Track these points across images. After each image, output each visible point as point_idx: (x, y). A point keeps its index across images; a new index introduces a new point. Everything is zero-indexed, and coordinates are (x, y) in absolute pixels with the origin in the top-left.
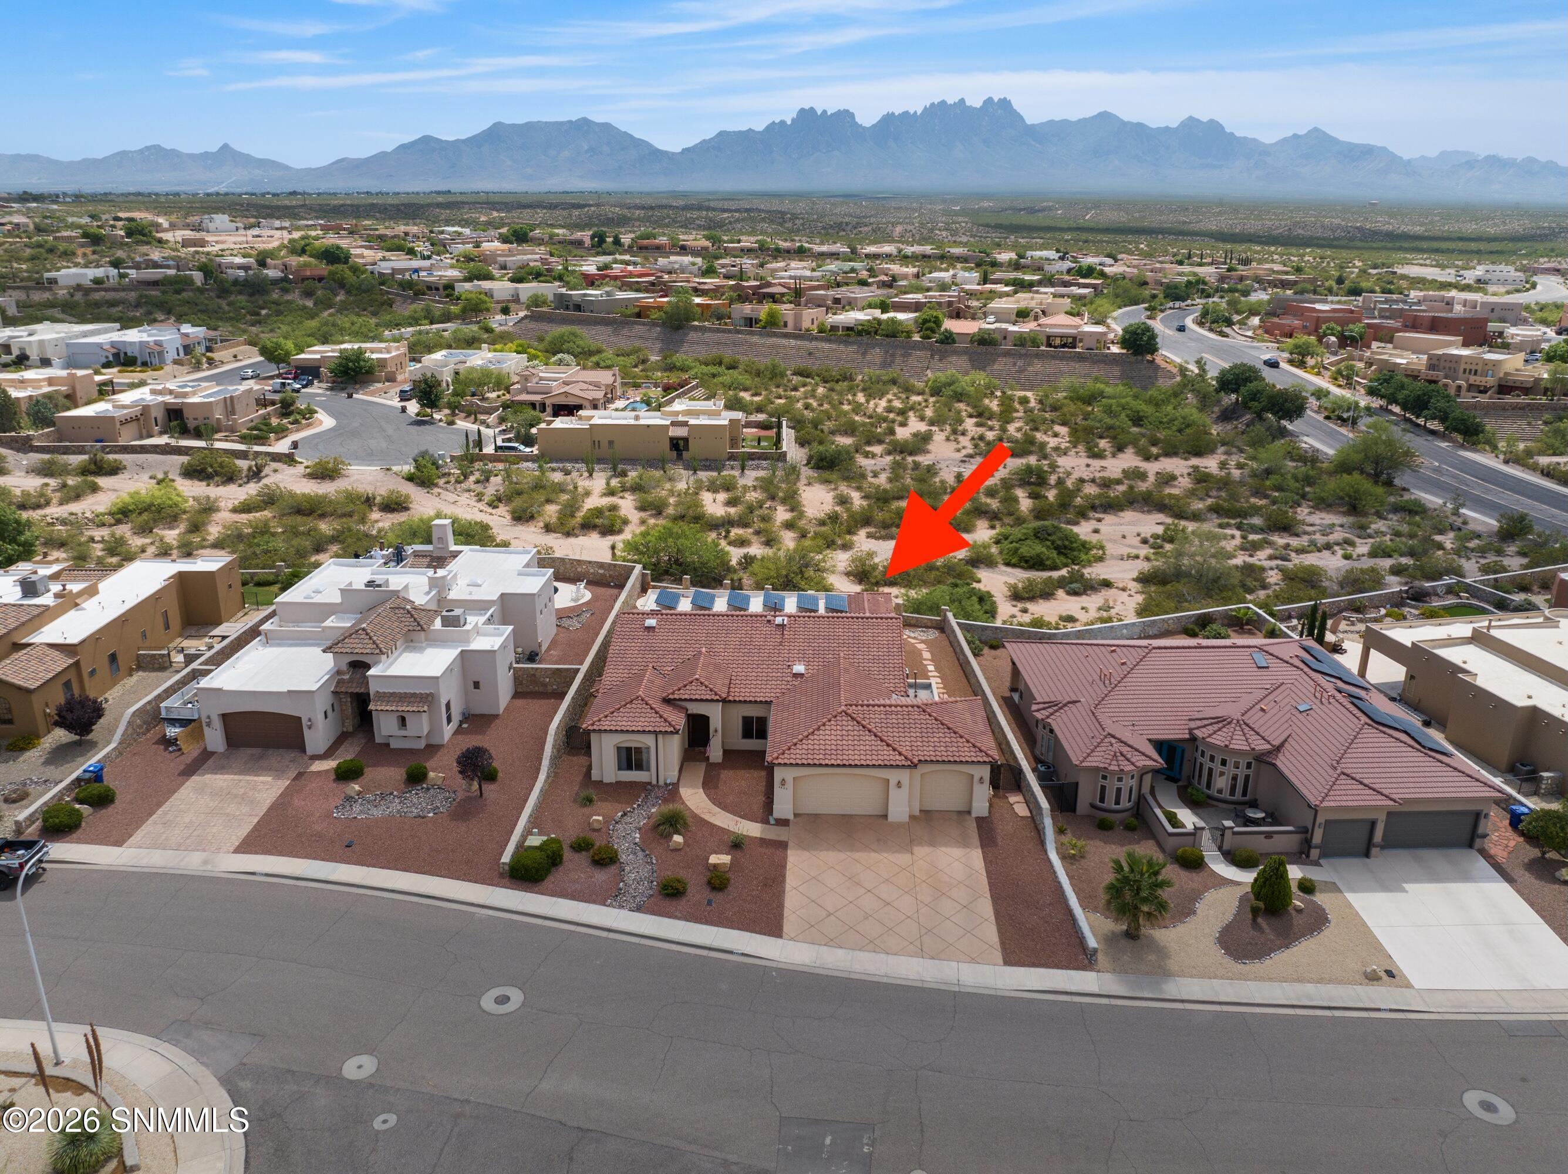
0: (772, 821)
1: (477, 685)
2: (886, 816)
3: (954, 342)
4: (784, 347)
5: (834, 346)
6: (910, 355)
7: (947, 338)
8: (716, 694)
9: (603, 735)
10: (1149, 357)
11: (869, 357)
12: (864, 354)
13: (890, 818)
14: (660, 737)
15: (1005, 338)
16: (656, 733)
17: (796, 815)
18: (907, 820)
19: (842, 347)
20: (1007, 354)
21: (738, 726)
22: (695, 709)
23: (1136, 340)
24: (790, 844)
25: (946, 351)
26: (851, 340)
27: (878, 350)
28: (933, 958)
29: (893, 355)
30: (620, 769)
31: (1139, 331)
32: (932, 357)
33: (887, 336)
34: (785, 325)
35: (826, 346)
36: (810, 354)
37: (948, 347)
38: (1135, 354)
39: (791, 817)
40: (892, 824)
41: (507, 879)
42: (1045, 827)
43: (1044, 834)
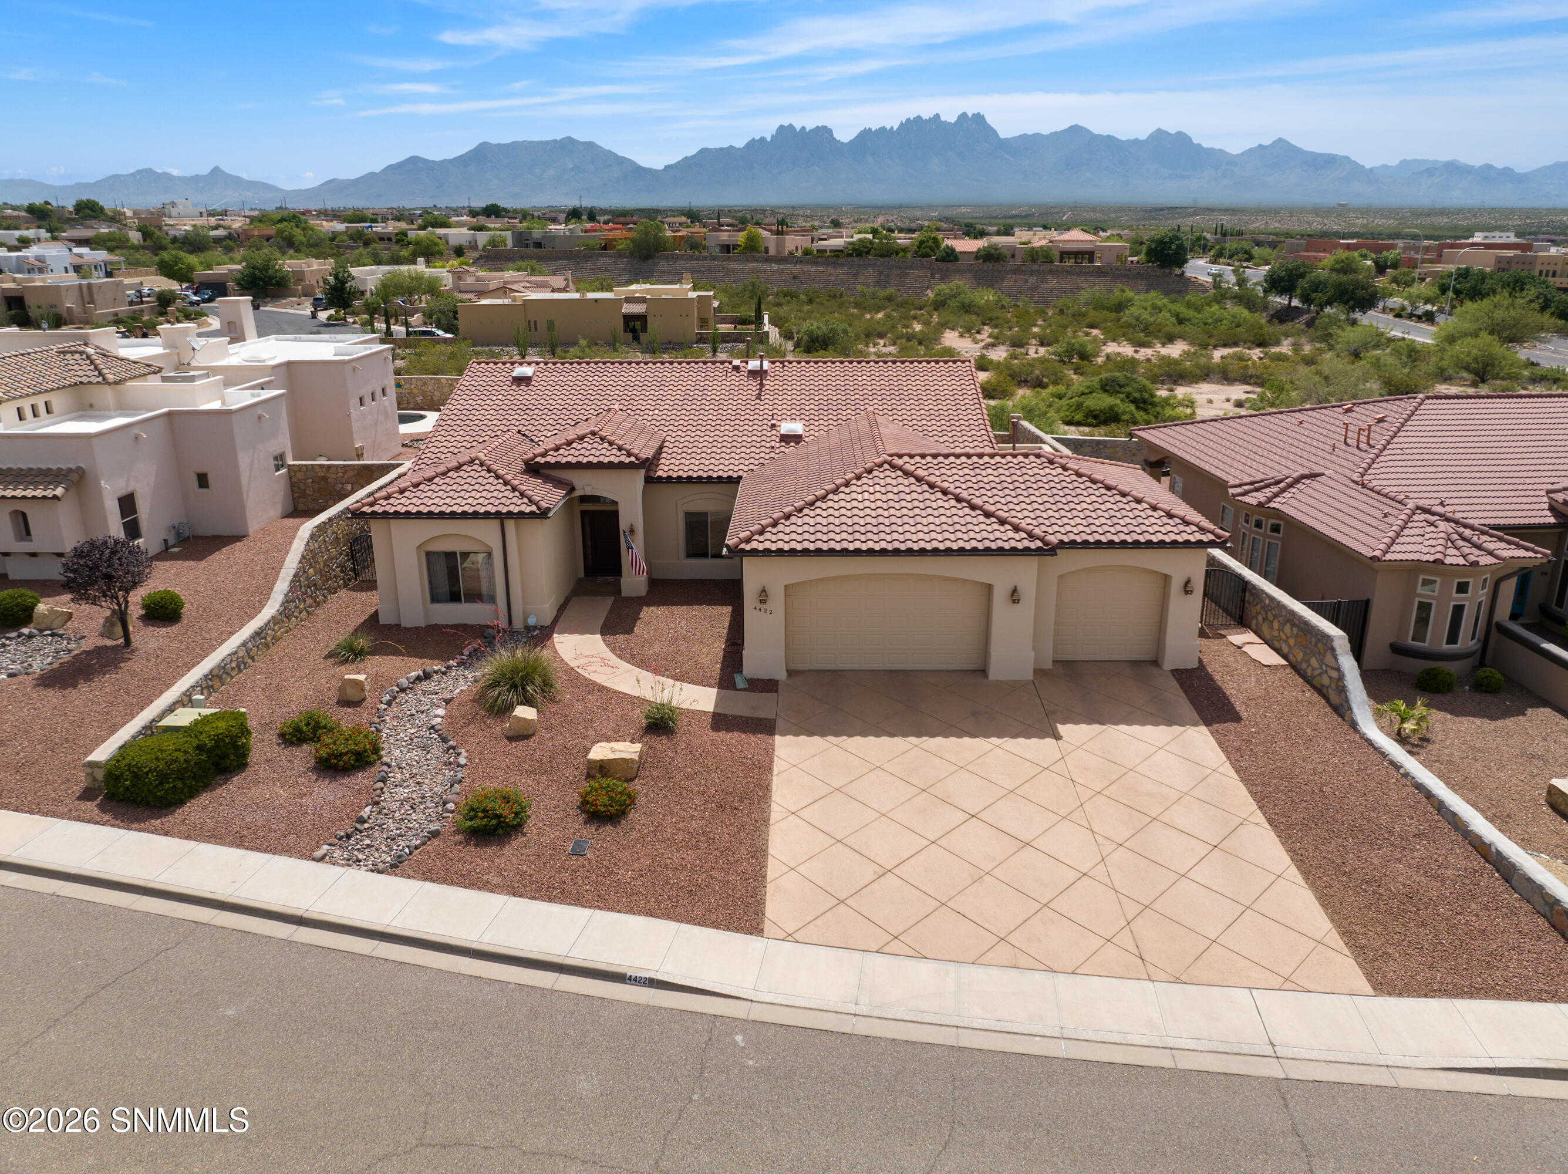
0: (740, 683)
1: (203, 480)
2: (983, 672)
3: (956, 259)
4: (765, 271)
5: (821, 269)
6: (907, 275)
7: (948, 255)
8: (629, 455)
9: (394, 523)
10: (1178, 271)
11: (861, 278)
12: (856, 275)
13: (994, 674)
14: (510, 525)
15: (1013, 256)
16: (500, 517)
17: (791, 673)
18: (1030, 676)
19: (831, 270)
20: (1017, 271)
21: (676, 534)
22: (588, 484)
23: (1163, 249)
24: (780, 724)
25: (948, 270)
26: (840, 261)
27: (871, 271)
28: (1178, 981)
29: (888, 276)
30: (435, 599)
31: (1167, 239)
32: (933, 276)
33: (881, 256)
34: (767, 250)
35: (813, 269)
36: (795, 277)
37: (949, 265)
38: (1162, 266)
39: (781, 675)
40: (1000, 685)
41: (98, 801)
42: (1341, 677)
43: (1342, 690)
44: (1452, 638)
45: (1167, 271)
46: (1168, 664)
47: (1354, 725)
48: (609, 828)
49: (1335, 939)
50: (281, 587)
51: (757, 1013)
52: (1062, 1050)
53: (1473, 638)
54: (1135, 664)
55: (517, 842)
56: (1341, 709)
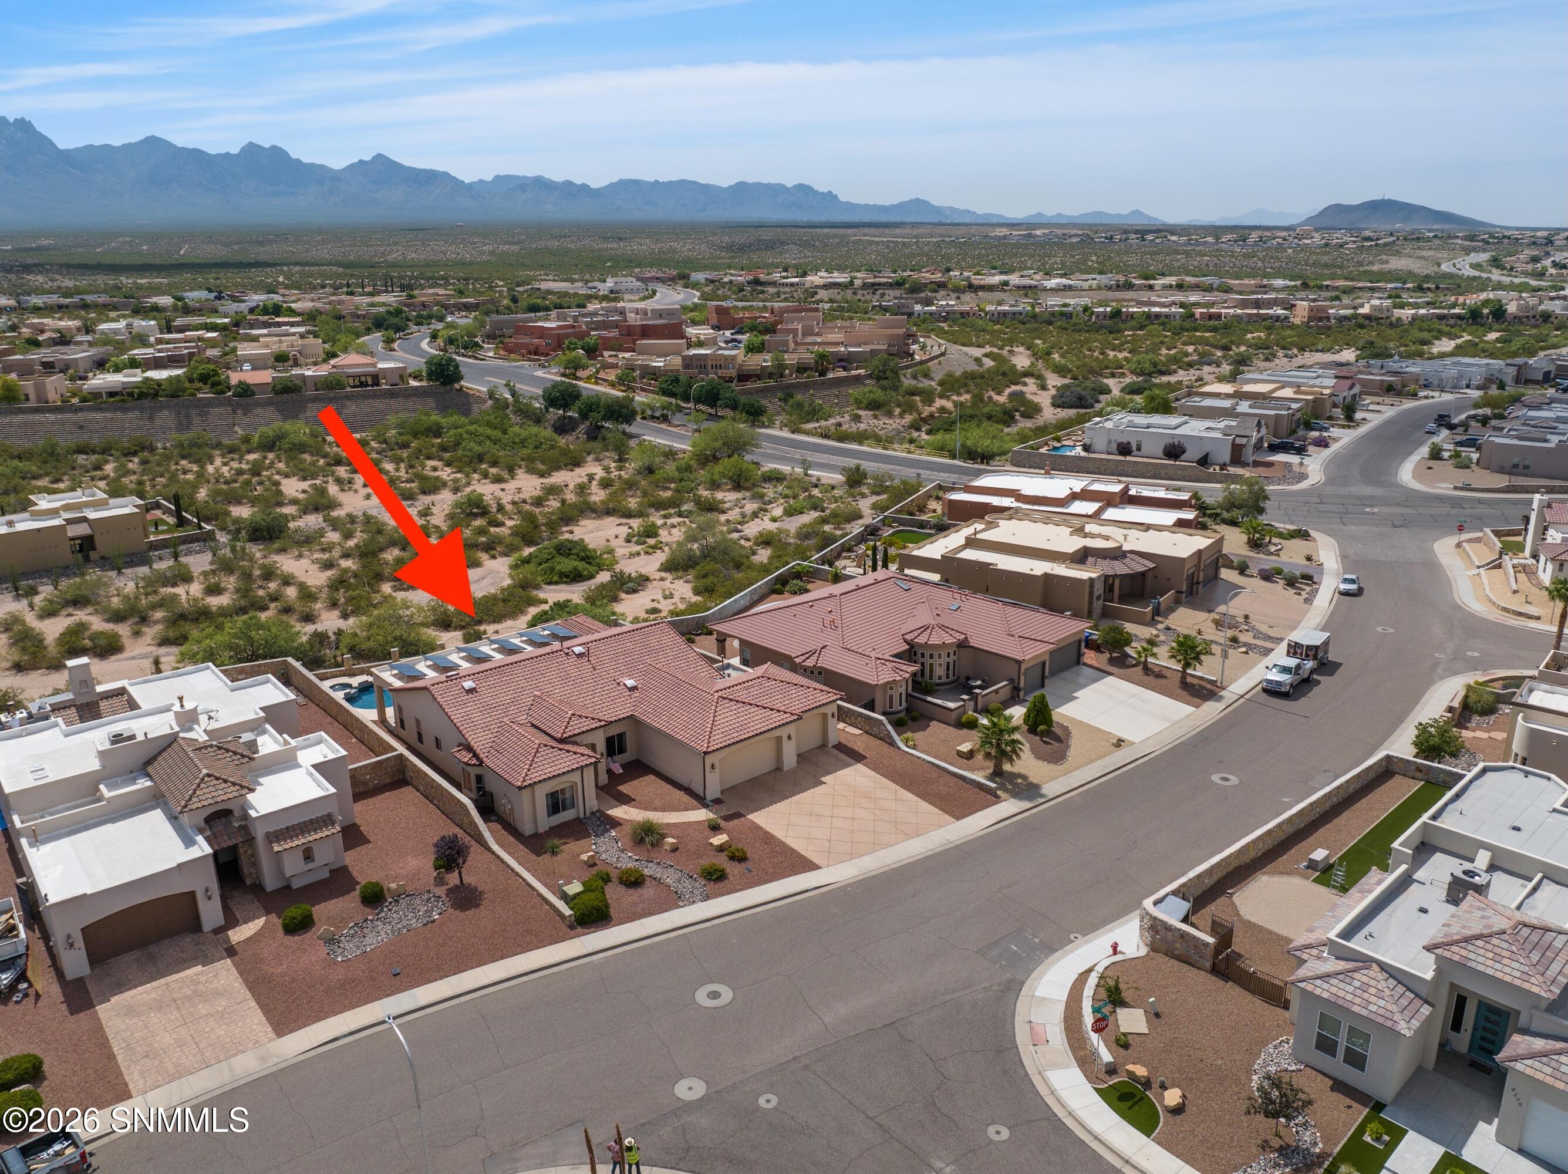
3: (253, 394)
4: (41, 423)
5: (109, 415)
6: (208, 413)
7: (245, 391)
9: (536, 788)
10: (457, 386)
11: (158, 422)
12: (151, 418)
14: (585, 771)
15: (304, 384)
16: (582, 768)
17: (721, 793)
19: (119, 415)
20: (315, 399)
25: (247, 405)
26: (128, 405)
27: (167, 413)
29: (188, 416)
30: (554, 814)
32: (234, 412)
33: (172, 396)
34: (27, 399)
35: (99, 416)
36: (81, 427)
37: (248, 400)
38: (444, 384)
39: (719, 796)
40: (789, 771)
42: (889, 733)
43: (891, 737)
44: (901, 705)
45: (448, 387)
46: (830, 745)
47: (899, 748)
48: (745, 862)
54: (818, 748)
55: (729, 878)
56: (892, 743)
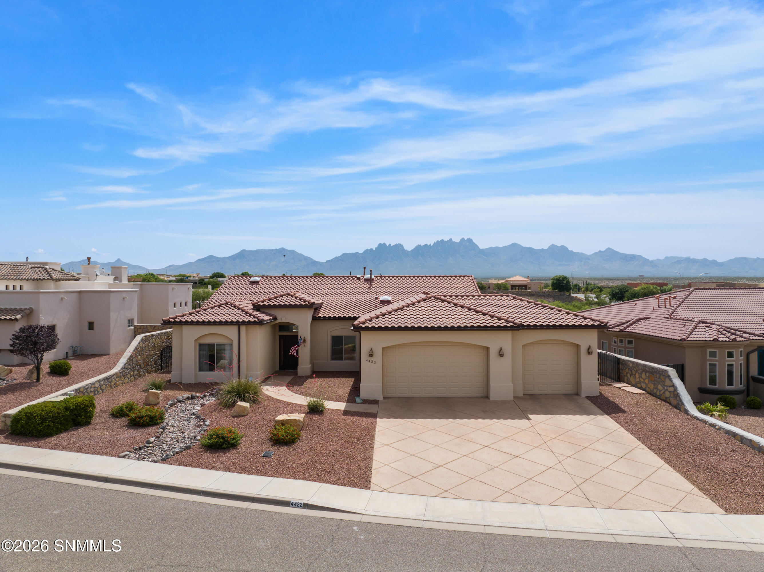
0: (358, 400)
1: (91, 326)
2: (487, 397)
8: (305, 301)
9: (185, 327)
13: (492, 397)
14: (243, 328)
16: (238, 324)
17: (385, 398)
18: (512, 399)
21: (327, 346)
22: (284, 317)
23: (560, 283)
24: (379, 415)
28: (610, 508)
30: (200, 370)
31: (561, 279)
39: (380, 398)
40: (496, 402)
41: (5, 435)
44: (730, 383)
45: (562, 293)
46: (584, 394)
47: (686, 412)
48: (285, 448)
49: (696, 491)
50: (123, 361)
51: (365, 519)
52: (547, 535)
53: (741, 384)
55: (232, 452)
56: (679, 406)
